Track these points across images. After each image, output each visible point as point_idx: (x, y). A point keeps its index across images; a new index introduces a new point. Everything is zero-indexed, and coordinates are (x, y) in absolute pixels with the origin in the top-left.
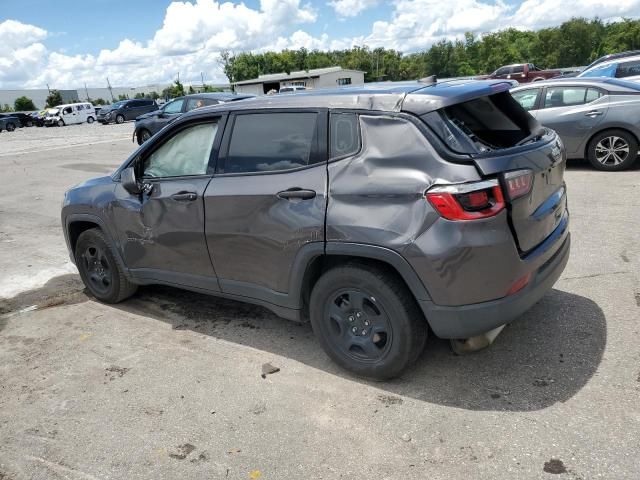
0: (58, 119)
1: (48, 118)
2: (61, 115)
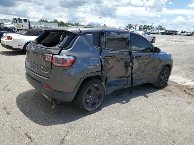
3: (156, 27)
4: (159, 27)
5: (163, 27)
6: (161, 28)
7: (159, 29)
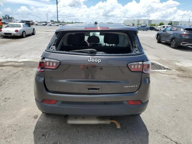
0: (160, 29)
1: (157, 29)
2: (161, 28)
3: (3, 17)
4: (6, 16)
5: (10, 16)
6: (9, 18)
7: (7, 18)
